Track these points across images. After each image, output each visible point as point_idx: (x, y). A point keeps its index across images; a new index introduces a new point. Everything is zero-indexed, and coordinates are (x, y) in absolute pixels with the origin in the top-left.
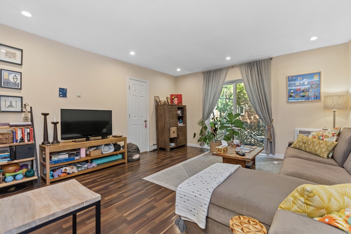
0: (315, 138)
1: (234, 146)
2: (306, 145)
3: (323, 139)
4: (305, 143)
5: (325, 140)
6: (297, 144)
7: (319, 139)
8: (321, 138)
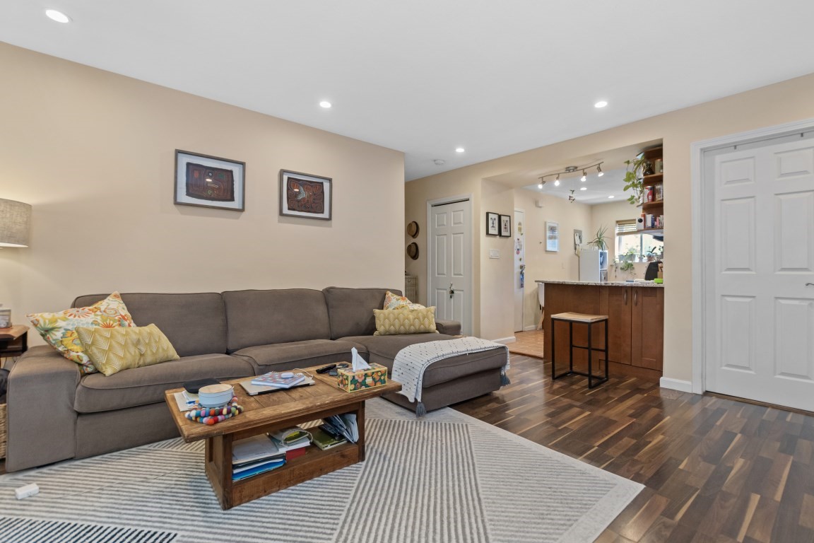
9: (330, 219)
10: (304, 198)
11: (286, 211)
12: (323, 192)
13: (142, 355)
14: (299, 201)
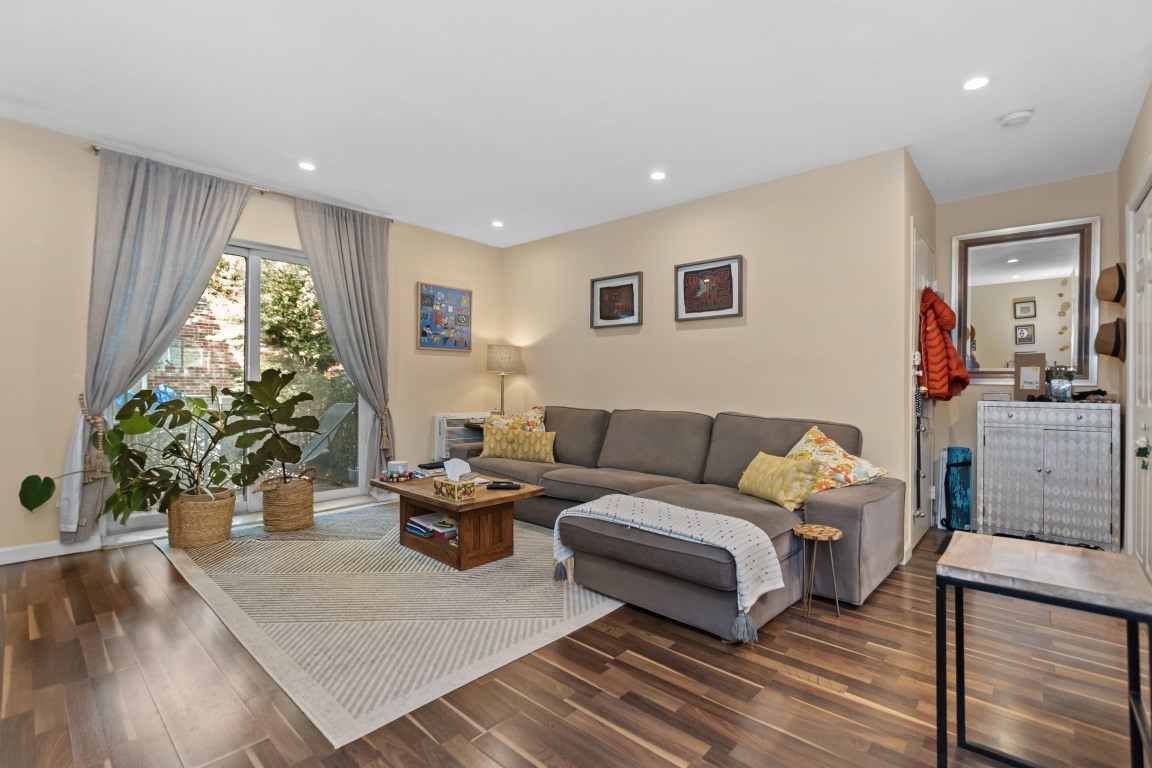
0: (514, 428)
1: (402, 479)
2: (515, 446)
3: (531, 430)
4: (513, 441)
5: (534, 430)
6: (495, 446)
7: (523, 428)
8: (528, 428)
9: (740, 314)
10: (705, 293)
11: (683, 314)
12: (730, 278)
13: (514, 451)
14: (698, 299)
